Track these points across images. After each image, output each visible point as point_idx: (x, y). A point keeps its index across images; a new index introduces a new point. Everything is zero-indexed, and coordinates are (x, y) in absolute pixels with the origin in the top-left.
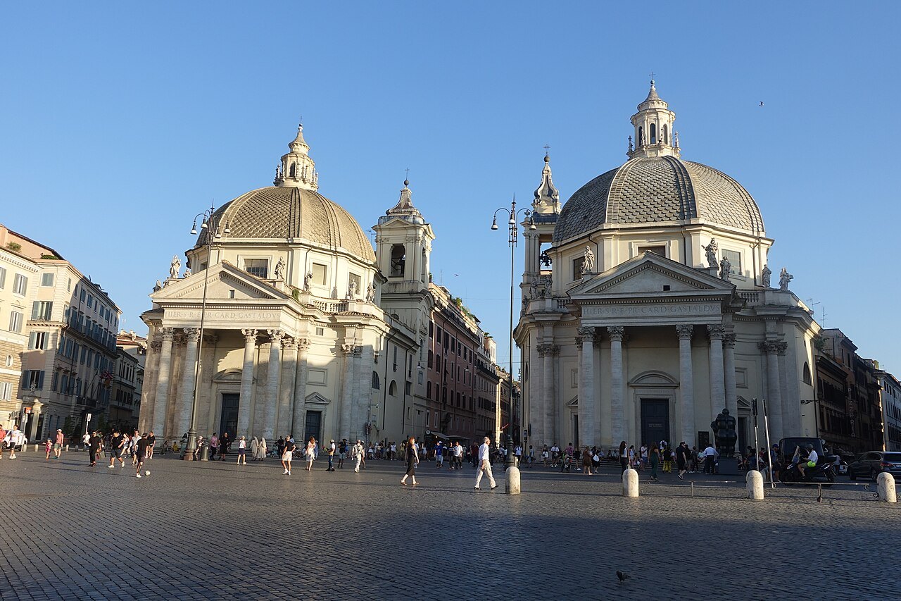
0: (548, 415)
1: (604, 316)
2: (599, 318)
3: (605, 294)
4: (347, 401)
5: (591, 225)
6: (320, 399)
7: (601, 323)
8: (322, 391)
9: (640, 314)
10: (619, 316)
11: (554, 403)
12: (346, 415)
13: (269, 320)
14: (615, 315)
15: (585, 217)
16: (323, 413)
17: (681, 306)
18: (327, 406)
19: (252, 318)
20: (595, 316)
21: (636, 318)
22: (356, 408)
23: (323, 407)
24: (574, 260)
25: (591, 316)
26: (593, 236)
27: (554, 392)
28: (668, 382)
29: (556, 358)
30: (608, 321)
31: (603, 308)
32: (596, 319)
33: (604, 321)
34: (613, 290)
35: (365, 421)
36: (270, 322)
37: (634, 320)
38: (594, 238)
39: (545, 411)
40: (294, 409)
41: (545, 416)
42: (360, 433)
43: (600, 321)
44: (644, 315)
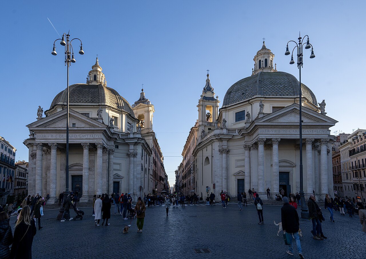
0: (225, 179)
1: (271, 133)
2: (268, 134)
3: (273, 123)
4: (132, 177)
5: (247, 96)
6: (118, 176)
7: (269, 137)
8: (120, 173)
9: (288, 133)
10: (278, 133)
11: (227, 174)
12: (131, 183)
13: (96, 138)
14: (276, 133)
15: (243, 94)
16: (120, 182)
17: (309, 130)
18: (122, 179)
19: (86, 137)
20: (266, 133)
21: (287, 134)
22: (135, 179)
23: (120, 180)
24: (236, 113)
25: (264, 133)
26: (251, 101)
27: (227, 169)
28: (290, 165)
29: (228, 155)
30: (273, 136)
31: (270, 130)
32: (267, 134)
33: (270, 136)
34: (276, 121)
35: (139, 185)
36: (97, 139)
37: (286, 136)
38: (252, 102)
39: (224, 177)
40: (108, 181)
41: (224, 179)
42: (138, 190)
43: (269, 136)
44: (290, 133)
